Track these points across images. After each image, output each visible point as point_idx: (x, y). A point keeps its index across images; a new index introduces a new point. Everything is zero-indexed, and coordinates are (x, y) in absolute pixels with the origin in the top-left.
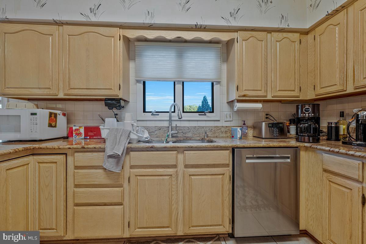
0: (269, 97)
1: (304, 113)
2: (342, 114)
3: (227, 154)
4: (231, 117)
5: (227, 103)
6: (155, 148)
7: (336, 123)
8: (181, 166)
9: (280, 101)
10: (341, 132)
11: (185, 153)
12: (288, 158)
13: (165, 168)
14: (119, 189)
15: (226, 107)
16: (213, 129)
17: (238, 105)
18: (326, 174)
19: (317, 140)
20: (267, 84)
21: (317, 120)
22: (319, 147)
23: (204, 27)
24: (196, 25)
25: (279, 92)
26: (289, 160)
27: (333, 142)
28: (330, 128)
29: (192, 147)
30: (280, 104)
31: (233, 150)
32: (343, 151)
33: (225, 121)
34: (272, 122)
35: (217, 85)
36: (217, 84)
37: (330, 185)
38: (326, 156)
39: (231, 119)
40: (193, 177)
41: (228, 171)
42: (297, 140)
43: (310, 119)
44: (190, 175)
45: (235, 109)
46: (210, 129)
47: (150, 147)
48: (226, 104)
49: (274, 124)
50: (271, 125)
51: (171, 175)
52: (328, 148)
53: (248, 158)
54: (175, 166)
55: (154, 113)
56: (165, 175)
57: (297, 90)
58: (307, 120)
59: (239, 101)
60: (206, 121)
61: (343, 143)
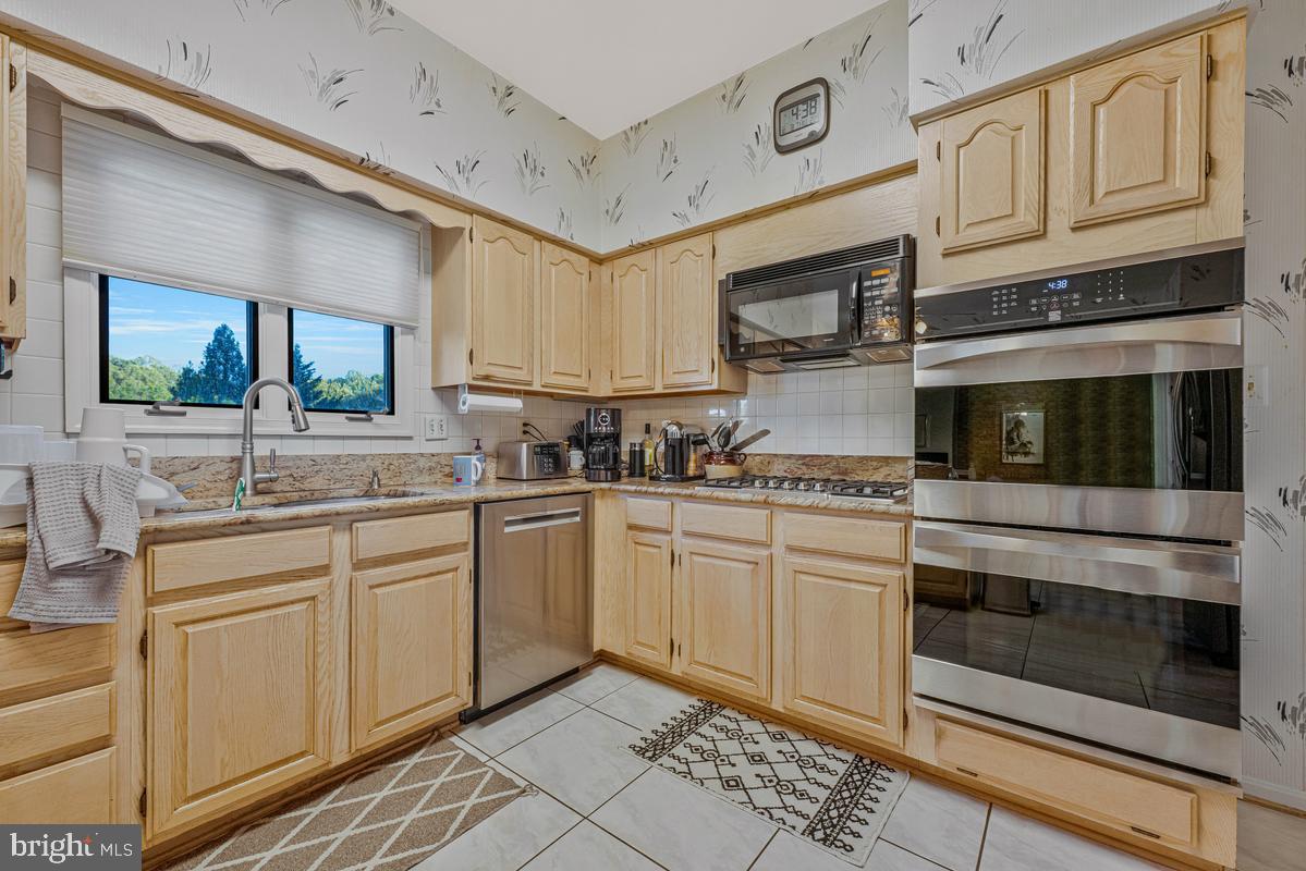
0: (536, 387)
1: (600, 425)
2: (648, 429)
3: (464, 518)
4: (444, 427)
5: (433, 389)
6: (259, 522)
7: (641, 445)
8: (342, 570)
9: (551, 395)
10: (647, 463)
11: (357, 528)
12: (576, 514)
13: (288, 581)
14: (97, 689)
15: (430, 401)
16: (395, 462)
17: (471, 401)
18: (631, 533)
19: (617, 478)
20: (532, 356)
21: (615, 438)
22: (622, 487)
23: (387, 171)
24: (363, 160)
25: (555, 377)
26: (578, 519)
27: (637, 479)
28: (632, 453)
29: (378, 510)
30: (550, 401)
31: (477, 507)
32: (652, 489)
33: (427, 440)
34: (537, 442)
35: (404, 337)
36: (407, 334)
37: (636, 550)
38: (631, 501)
39: (444, 436)
40: (377, 591)
41: (465, 560)
42: (588, 479)
43: (607, 437)
44: (371, 587)
45: (463, 409)
46: (386, 463)
47: (240, 521)
48: (432, 392)
49: (544, 446)
50: (538, 449)
51: (313, 598)
52: (633, 488)
53: (509, 523)
54: (324, 570)
55: (162, 408)
56: (292, 602)
57: (585, 375)
58: (602, 440)
59: (473, 389)
60: (371, 438)
61: (651, 478)
